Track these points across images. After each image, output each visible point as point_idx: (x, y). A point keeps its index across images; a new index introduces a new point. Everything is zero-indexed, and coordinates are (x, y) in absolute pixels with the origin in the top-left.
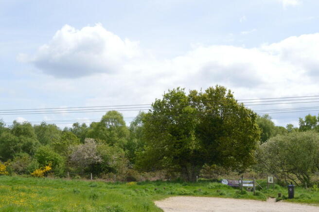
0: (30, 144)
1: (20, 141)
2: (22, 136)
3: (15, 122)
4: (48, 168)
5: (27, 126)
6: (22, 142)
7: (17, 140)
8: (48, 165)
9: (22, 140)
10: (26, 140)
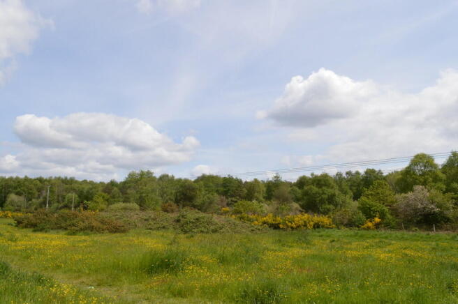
0: (333, 195)
1: (324, 193)
2: (324, 188)
3: (312, 174)
4: (377, 220)
5: (325, 176)
6: (325, 194)
7: (321, 192)
8: (375, 216)
9: (325, 192)
10: (329, 191)
